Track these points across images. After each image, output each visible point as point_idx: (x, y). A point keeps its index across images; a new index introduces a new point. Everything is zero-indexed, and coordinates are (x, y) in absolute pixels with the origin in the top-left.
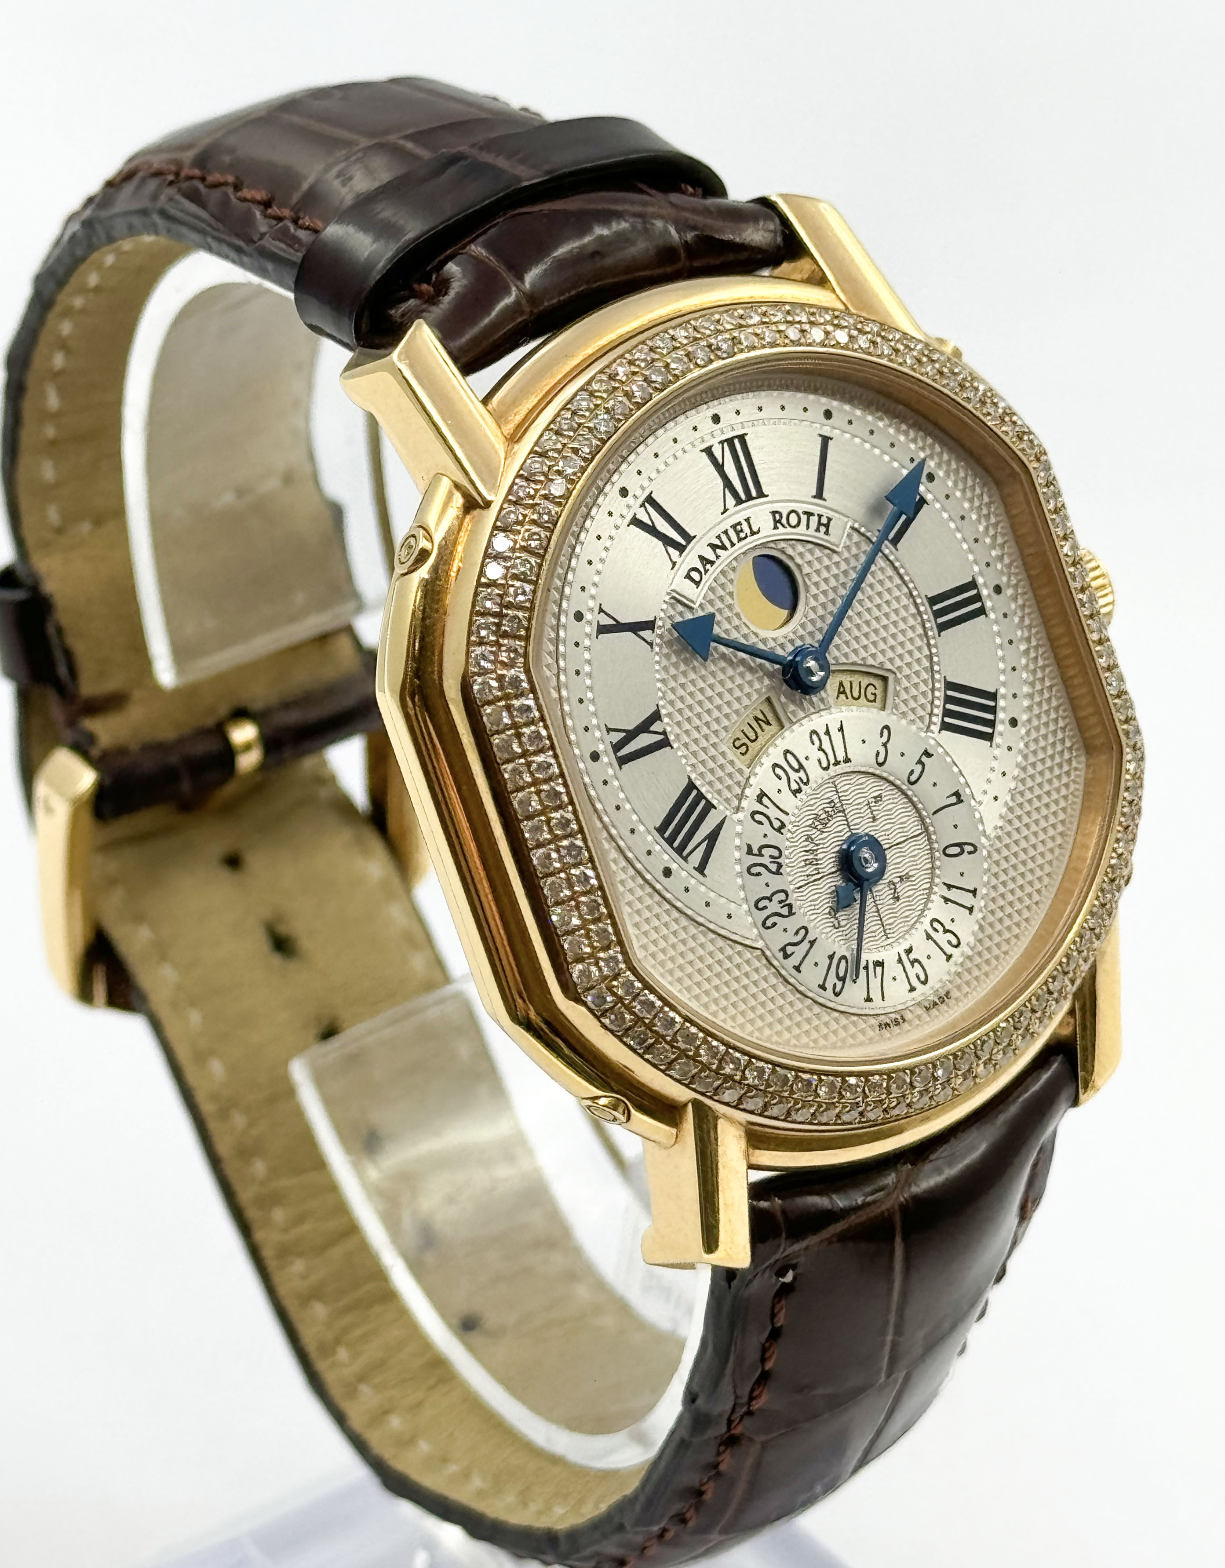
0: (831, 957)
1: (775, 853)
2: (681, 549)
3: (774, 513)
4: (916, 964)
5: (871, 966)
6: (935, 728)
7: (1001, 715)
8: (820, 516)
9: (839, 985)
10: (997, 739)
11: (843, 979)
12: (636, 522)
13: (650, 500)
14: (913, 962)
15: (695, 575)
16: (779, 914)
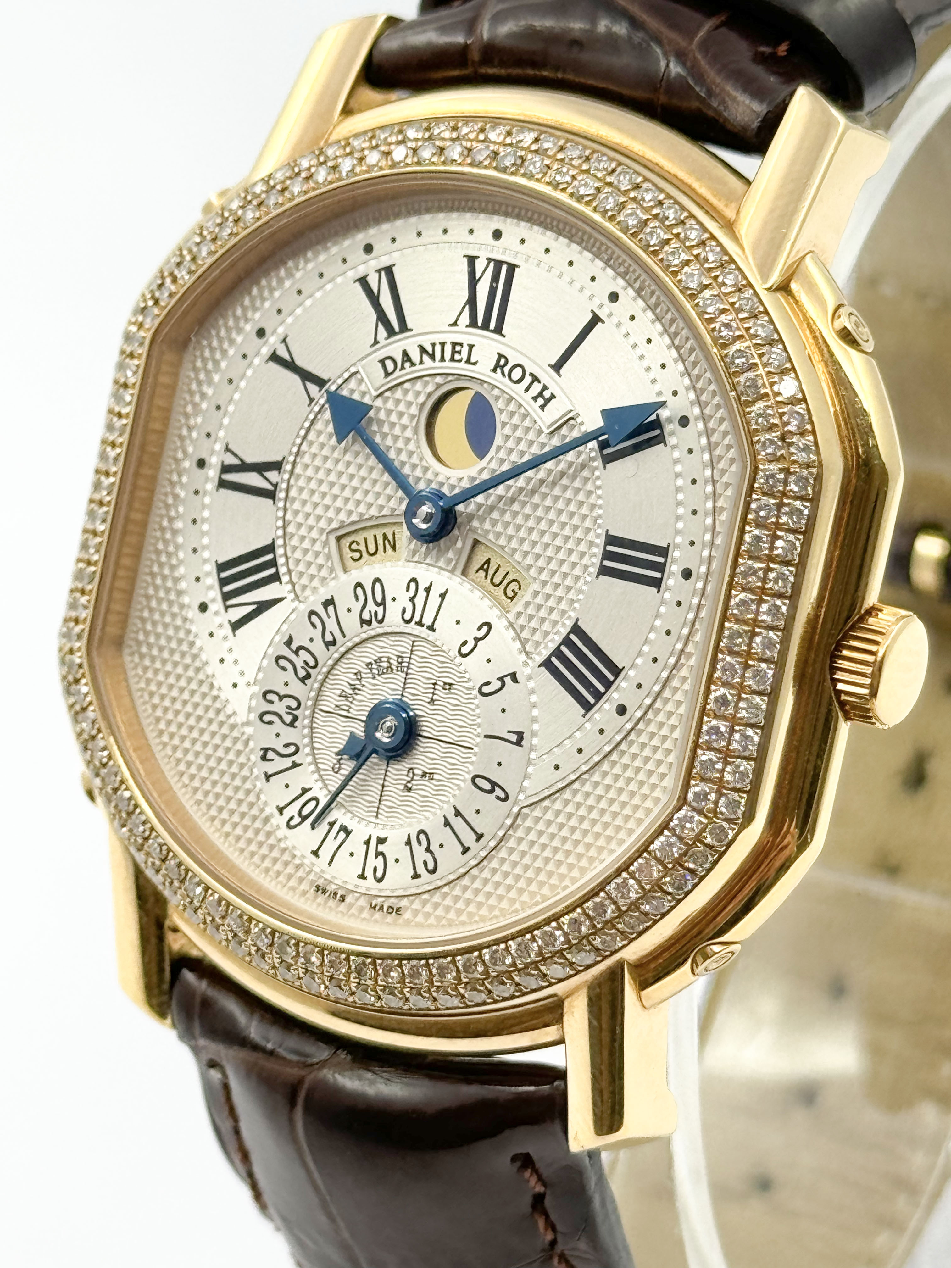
0: (305, 791)
1: (312, 663)
2: (391, 332)
3: (500, 356)
5: (336, 827)
6: (538, 660)
7: (613, 694)
8: (545, 388)
9: (297, 820)
10: (595, 713)
11: (304, 818)
12: (363, 281)
13: (389, 271)
14: (378, 854)
15: (390, 365)
16: (280, 717)
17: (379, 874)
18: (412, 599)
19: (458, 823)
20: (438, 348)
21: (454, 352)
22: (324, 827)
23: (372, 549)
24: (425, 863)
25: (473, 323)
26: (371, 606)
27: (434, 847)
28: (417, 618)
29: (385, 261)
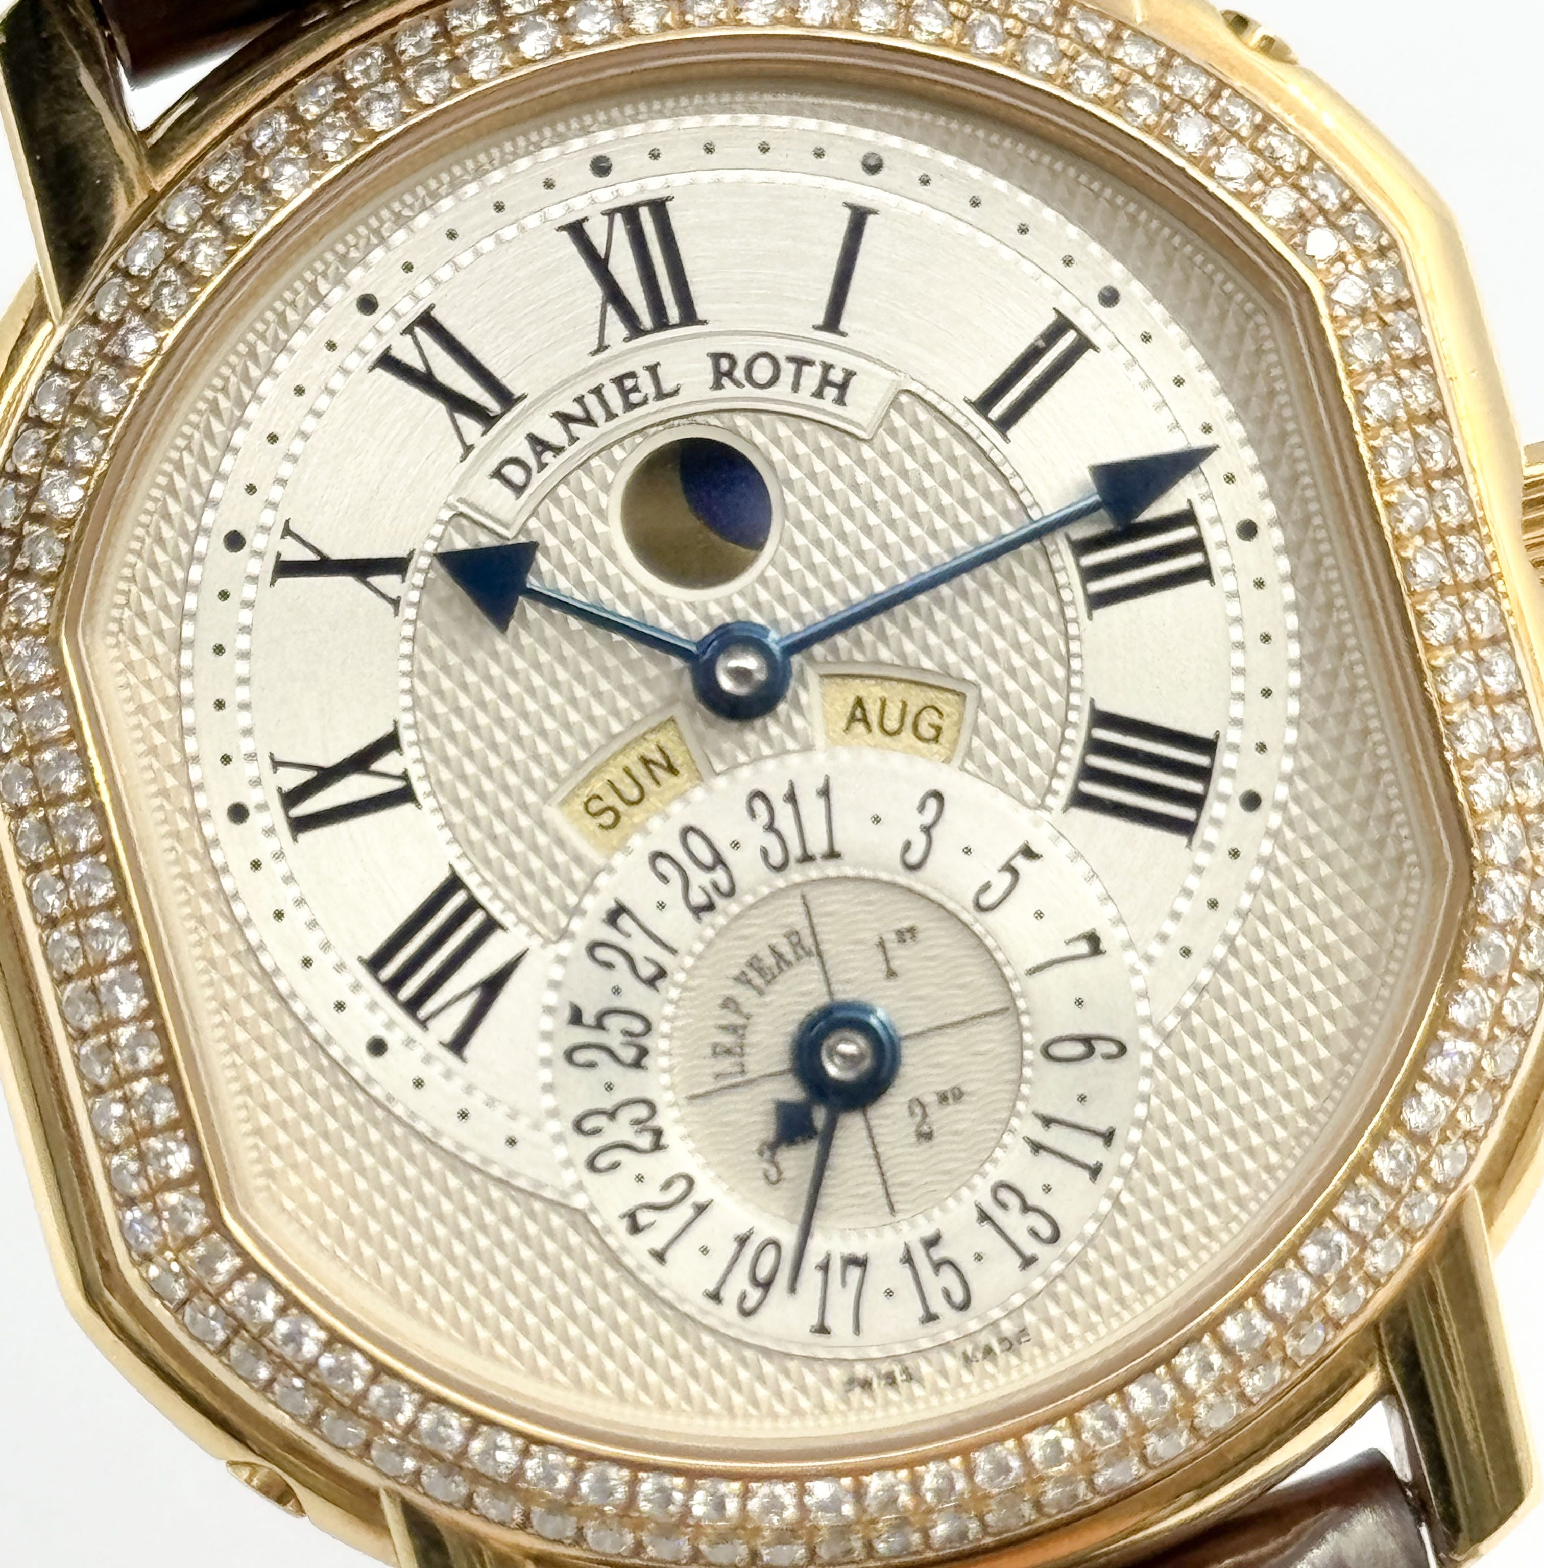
0: (743, 1241)
1: (637, 1026)
2: (487, 419)
3: (716, 357)
4: (946, 1271)
5: (836, 1266)
6: (1057, 802)
7: (1221, 784)
8: (827, 367)
9: (754, 1295)
10: (1206, 832)
11: (766, 1286)
12: (388, 362)
13: (427, 321)
14: (938, 1266)
15: (515, 474)
16: (628, 1146)
17: (958, 1297)
18: (770, 827)
19: (1058, 1138)
21: (625, 393)
22: (813, 1278)
23: (632, 793)
24: (1034, 1233)
26: (699, 878)
27: (1035, 1198)
28: (795, 851)
29: (411, 311)
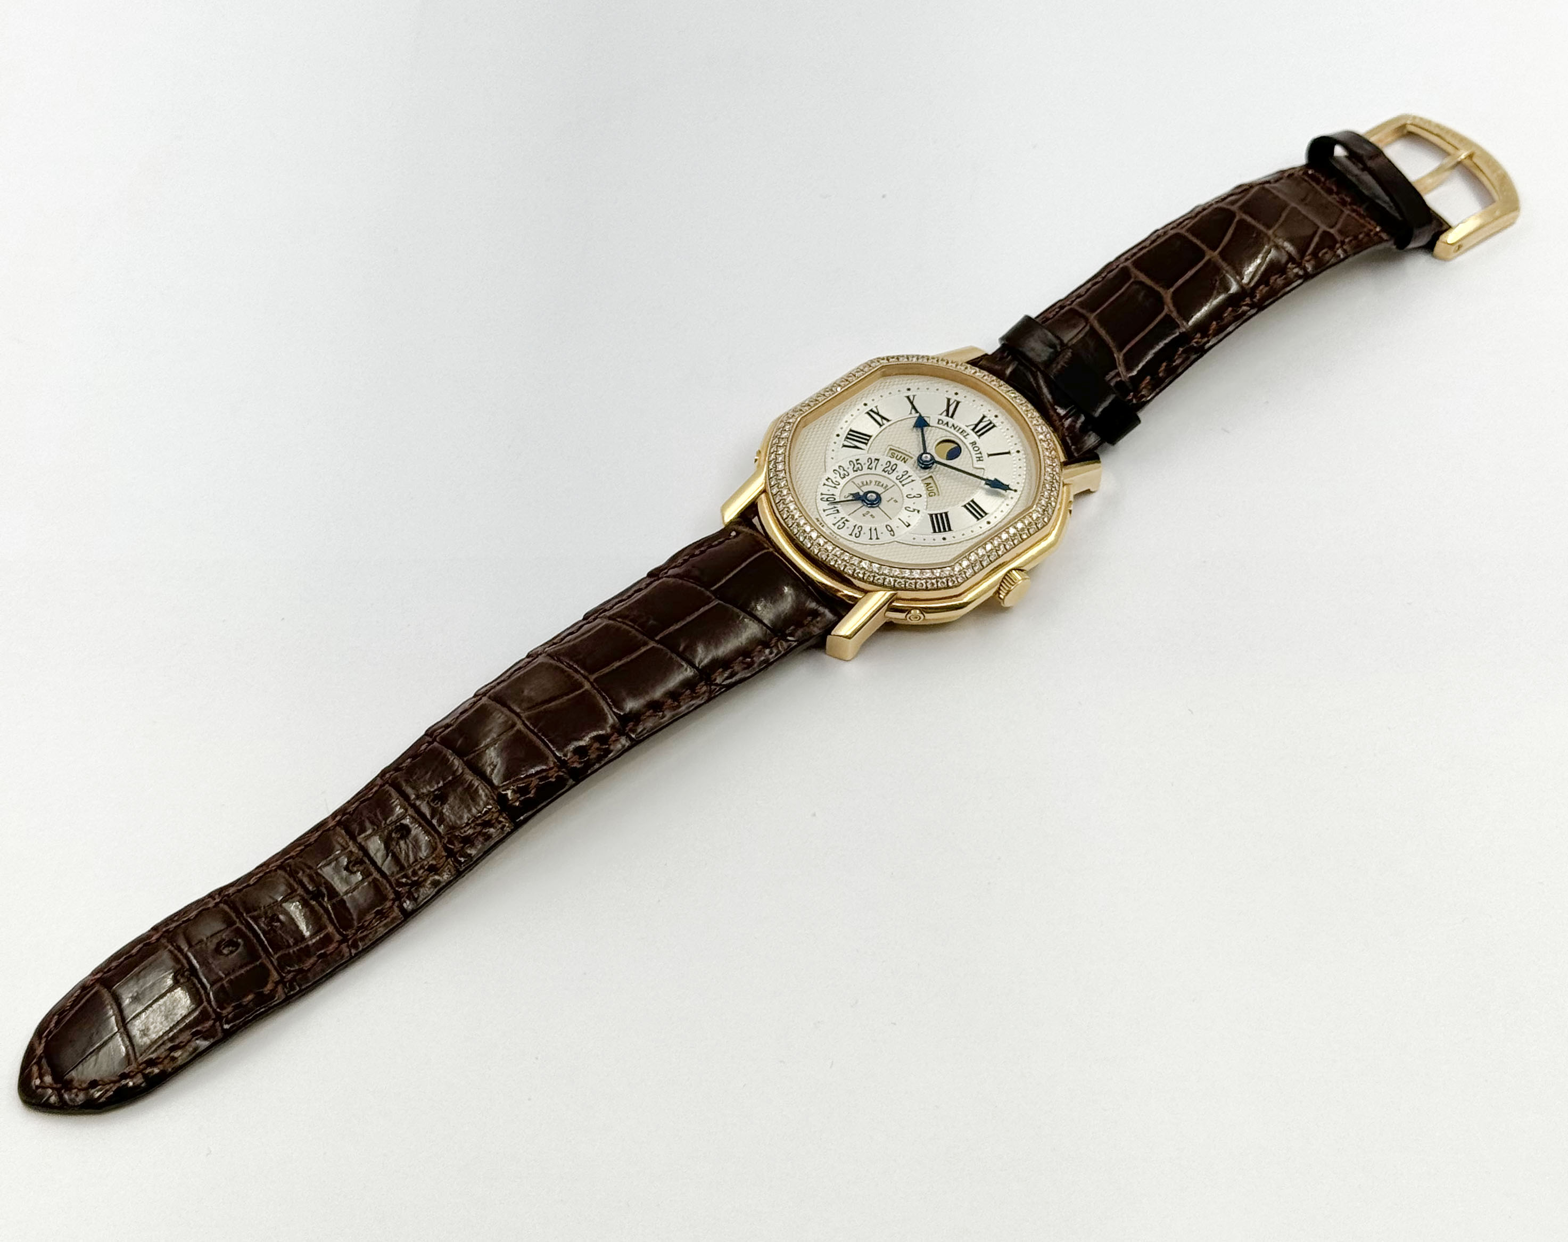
3: (975, 442)
6: (929, 512)
11: (828, 501)
13: (958, 403)
14: (843, 523)
15: (941, 422)
16: (840, 475)
17: (840, 527)
18: (903, 476)
19: (873, 532)
20: (958, 428)
21: (962, 432)
22: (832, 506)
23: (898, 458)
24: (856, 534)
25: (973, 430)
26: (889, 469)
27: (862, 532)
28: (901, 480)
29: (958, 399)
